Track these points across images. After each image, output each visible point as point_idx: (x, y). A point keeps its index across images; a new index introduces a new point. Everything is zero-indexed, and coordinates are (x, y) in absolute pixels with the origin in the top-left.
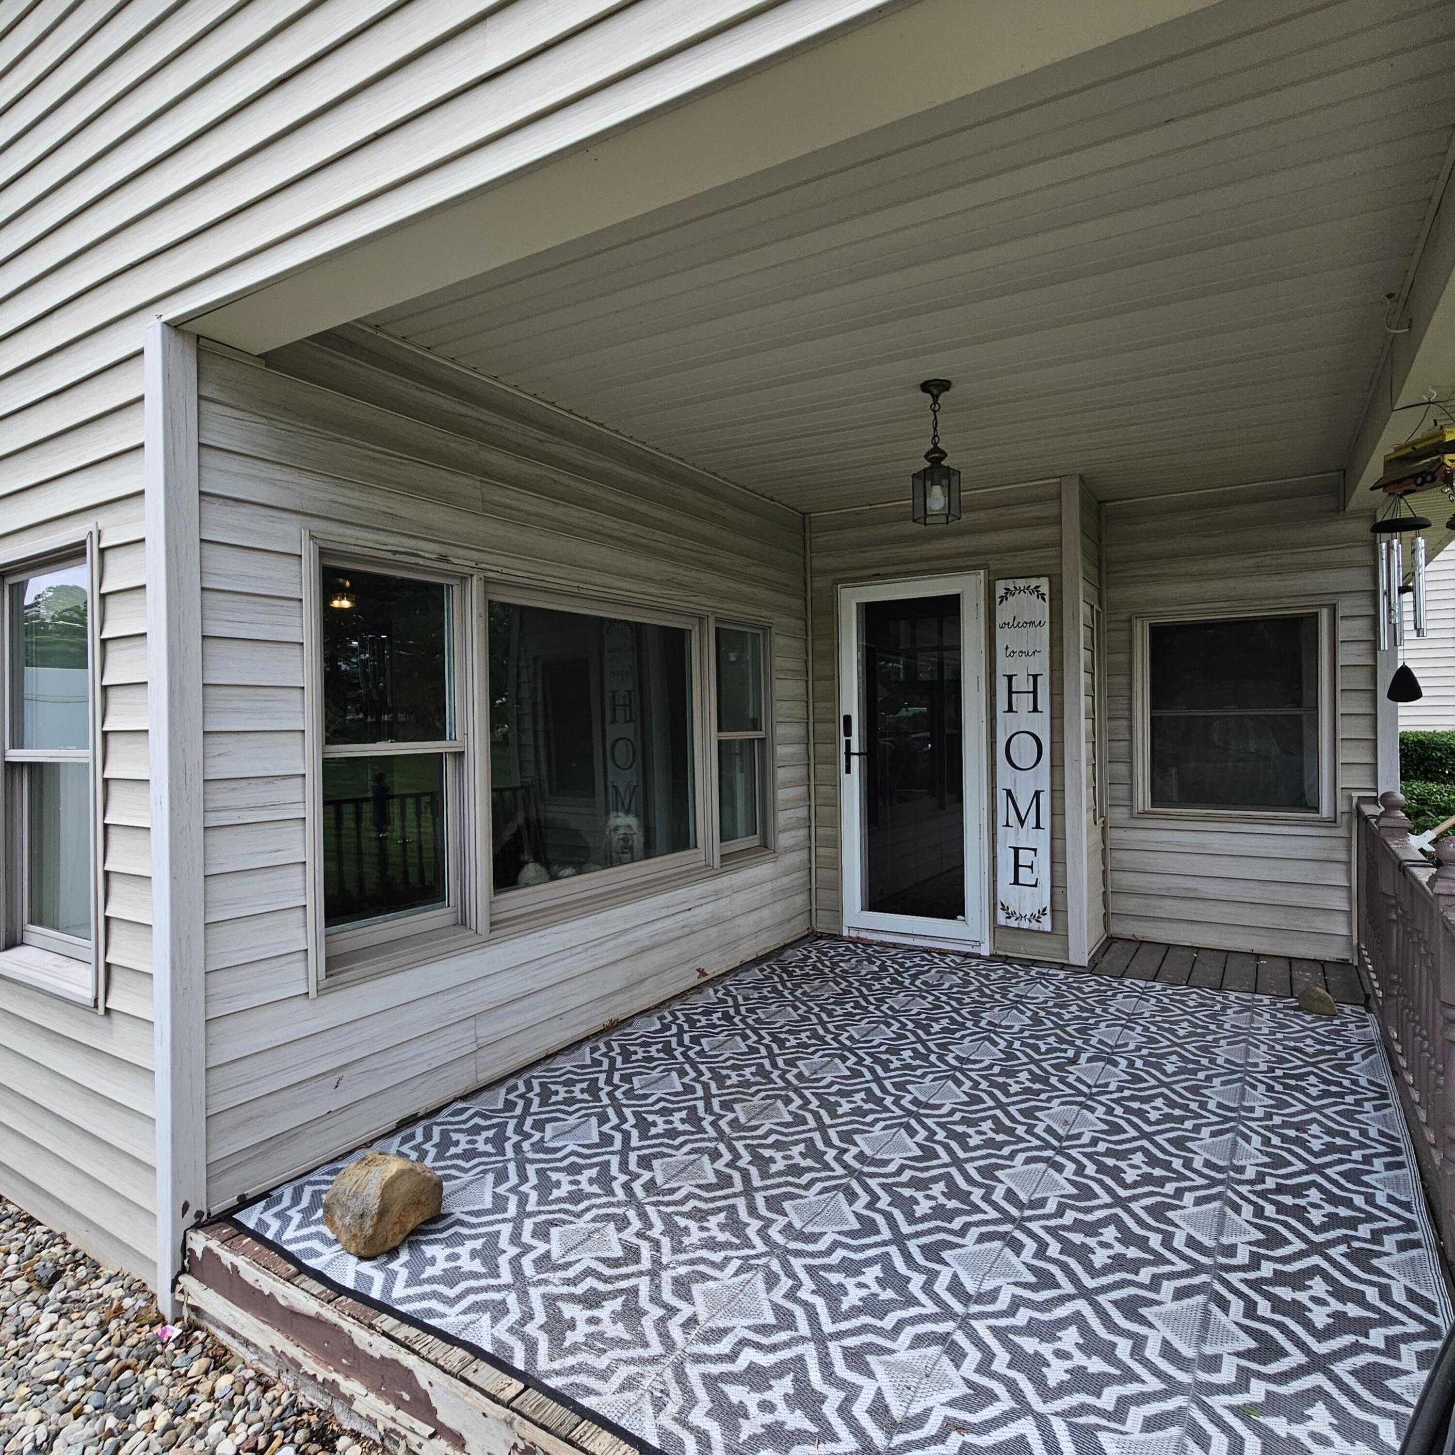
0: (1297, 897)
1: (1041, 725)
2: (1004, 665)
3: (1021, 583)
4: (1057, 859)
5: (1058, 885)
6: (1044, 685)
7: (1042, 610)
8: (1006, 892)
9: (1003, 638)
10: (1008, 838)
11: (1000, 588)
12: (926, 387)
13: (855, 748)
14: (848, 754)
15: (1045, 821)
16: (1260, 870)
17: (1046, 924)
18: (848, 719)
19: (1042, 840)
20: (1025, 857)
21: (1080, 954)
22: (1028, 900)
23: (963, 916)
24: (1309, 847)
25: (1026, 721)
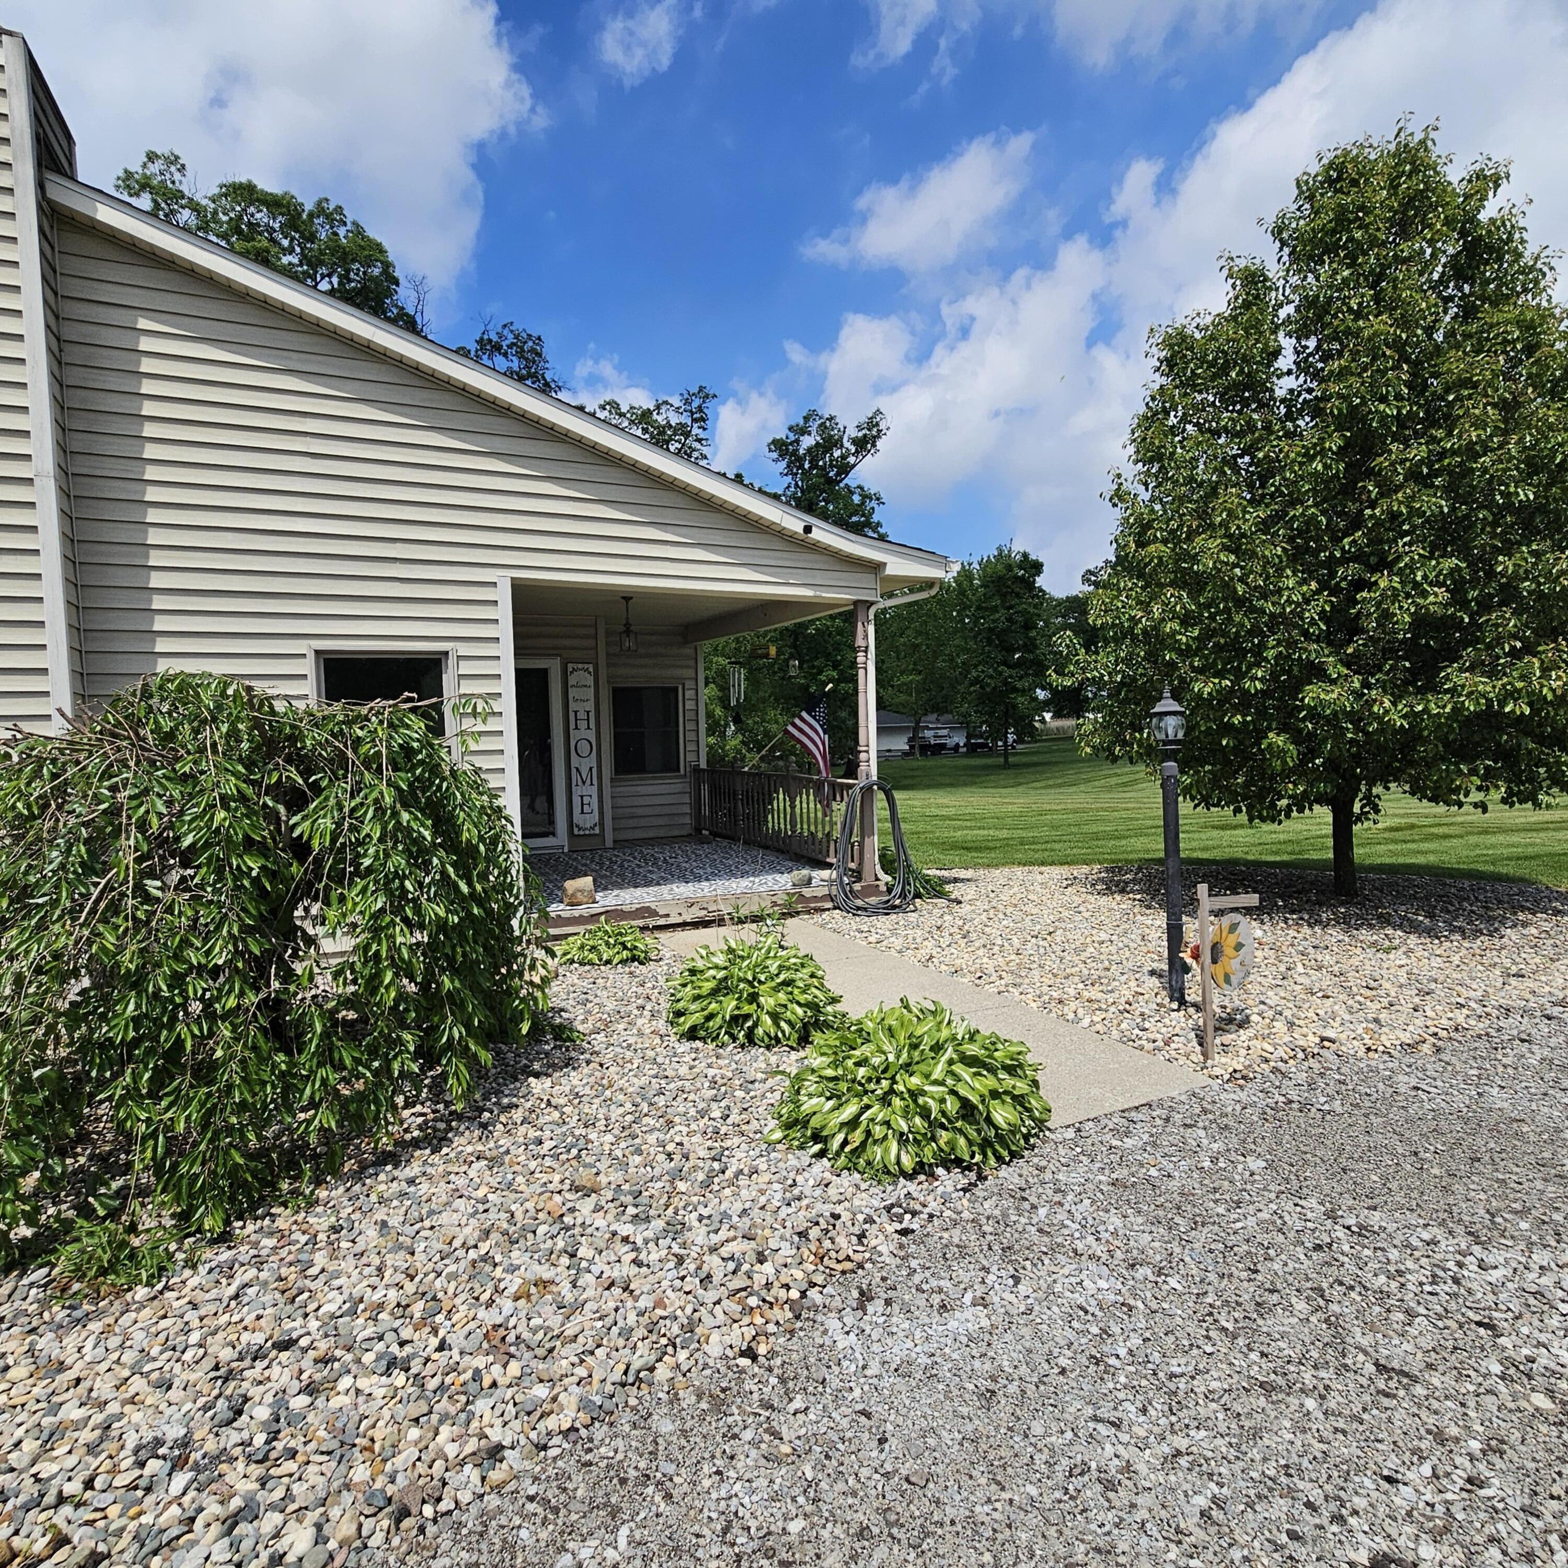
0: (675, 810)
1: (591, 735)
2: (573, 706)
3: (580, 666)
4: (601, 800)
5: (601, 813)
6: (592, 715)
7: (590, 680)
8: (577, 817)
9: (572, 693)
10: (577, 792)
11: (570, 667)
12: (625, 598)
15: (595, 782)
17: (597, 831)
19: (594, 791)
20: (586, 800)
21: (609, 843)
22: (587, 820)
23: (554, 834)
24: (678, 788)
25: (584, 734)
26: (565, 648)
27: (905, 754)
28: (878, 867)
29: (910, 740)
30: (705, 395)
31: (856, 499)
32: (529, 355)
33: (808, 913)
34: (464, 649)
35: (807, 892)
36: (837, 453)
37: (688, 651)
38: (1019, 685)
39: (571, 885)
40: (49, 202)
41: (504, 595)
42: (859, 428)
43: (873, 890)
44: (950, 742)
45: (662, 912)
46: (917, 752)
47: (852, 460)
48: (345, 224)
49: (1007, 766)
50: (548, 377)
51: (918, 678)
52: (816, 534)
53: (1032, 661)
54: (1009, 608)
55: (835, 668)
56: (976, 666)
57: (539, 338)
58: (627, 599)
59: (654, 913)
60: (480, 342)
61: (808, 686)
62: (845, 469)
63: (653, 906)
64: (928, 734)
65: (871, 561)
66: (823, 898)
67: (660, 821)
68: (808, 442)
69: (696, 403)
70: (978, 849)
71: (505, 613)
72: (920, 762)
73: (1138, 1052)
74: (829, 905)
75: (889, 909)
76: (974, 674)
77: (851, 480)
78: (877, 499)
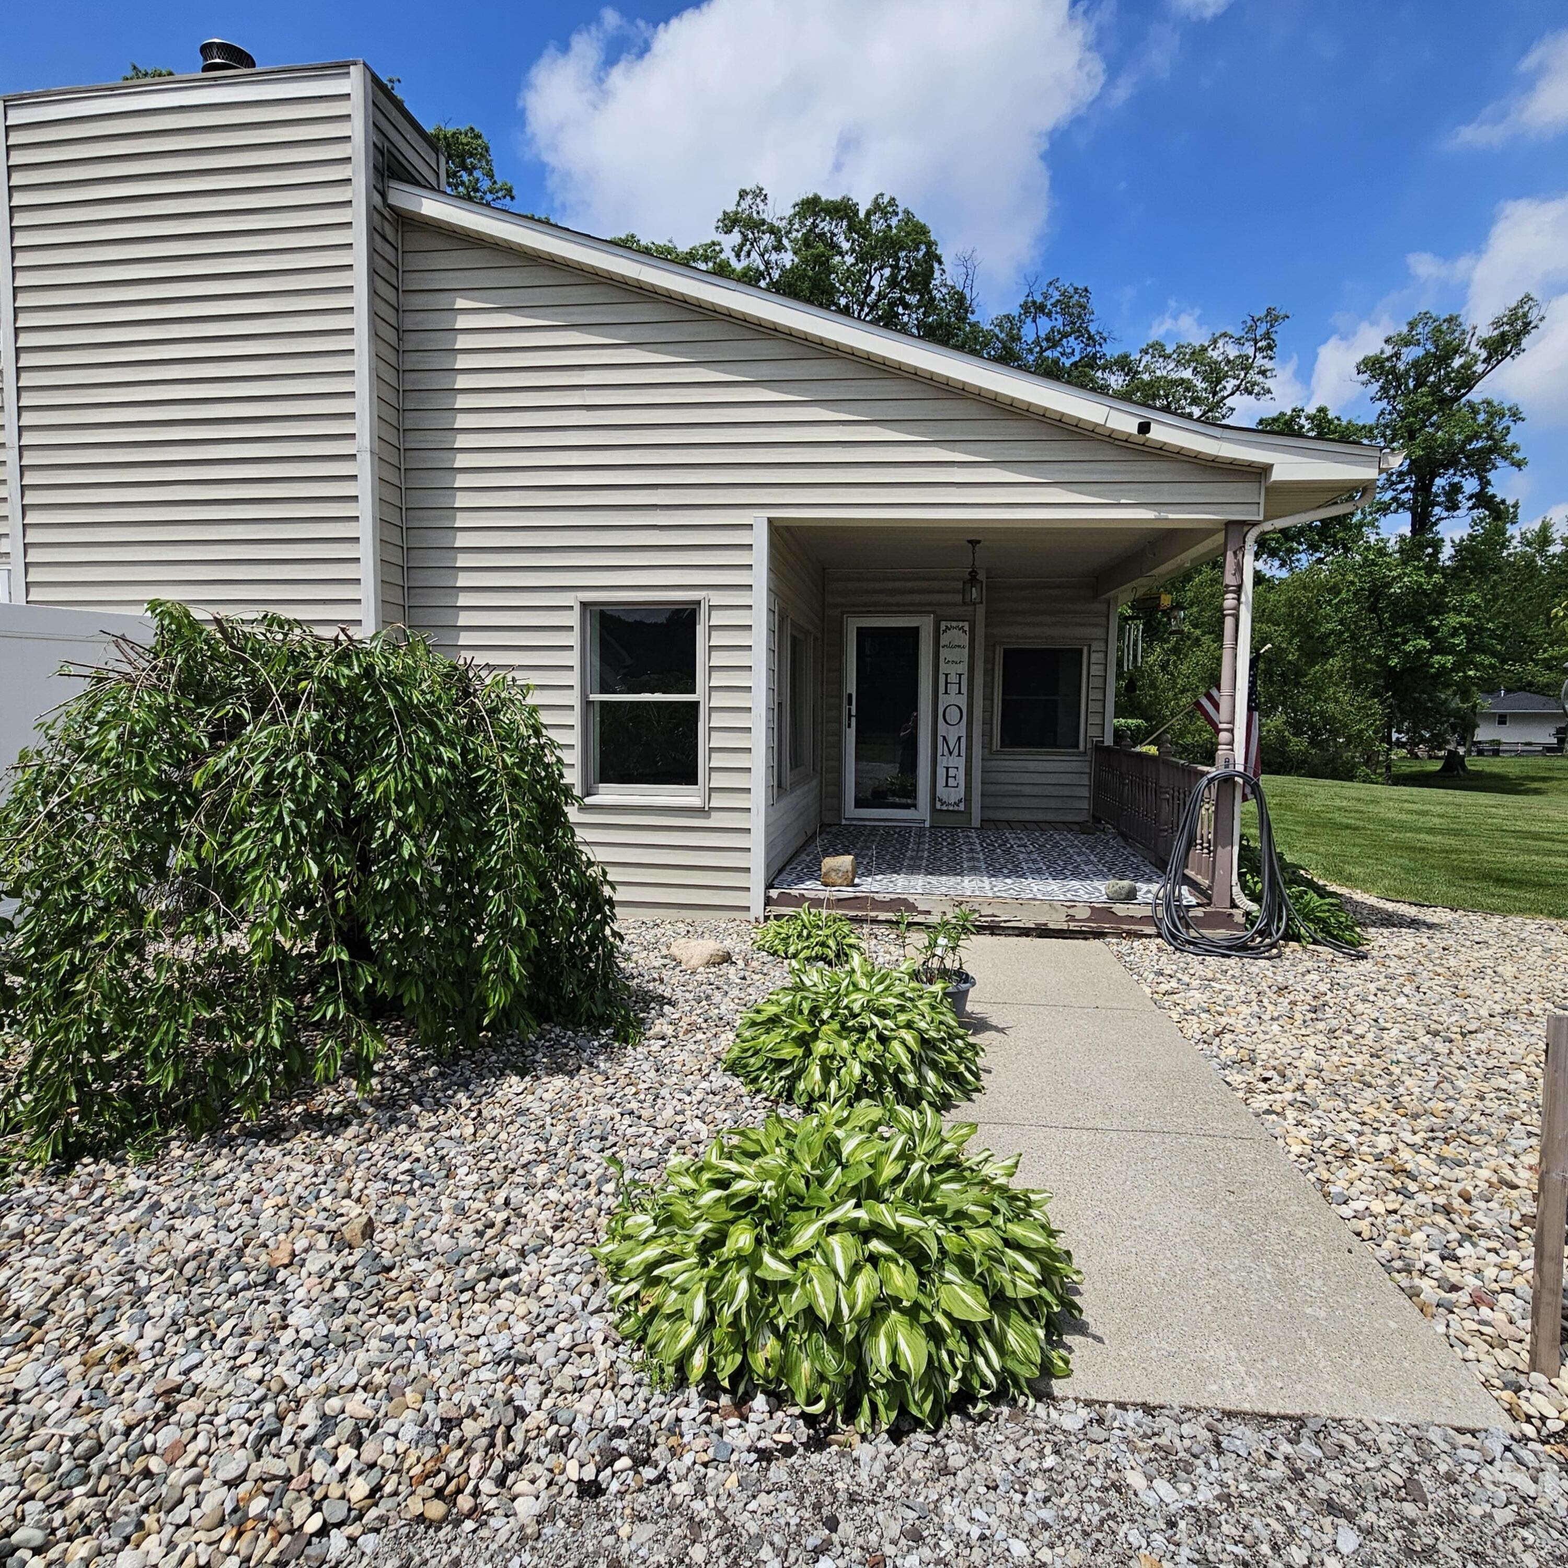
0: (1066, 791)
1: (962, 701)
2: (943, 668)
3: (954, 624)
4: (968, 773)
5: (968, 787)
6: (964, 679)
7: (965, 639)
8: (941, 790)
9: (944, 653)
10: (942, 762)
11: (943, 625)
12: (970, 542)
13: (854, 712)
14: (850, 716)
15: (963, 753)
16: (1052, 779)
17: (962, 807)
18: (850, 696)
19: (961, 763)
20: (952, 772)
21: (976, 822)
22: (953, 795)
23: (915, 806)
24: (1074, 766)
25: (955, 699)
26: (939, 604)
28: (1236, 889)
30: (1272, 317)
32: (1075, 311)
33: (1119, 935)
34: (717, 598)
35: (1121, 909)
36: (1457, 362)
37: (1097, 606)
39: (829, 862)
40: (392, 208)
41: (760, 538)
42: (1497, 324)
43: (1226, 920)
45: (921, 908)
47: (1479, 368)
48: (897, 214)
50: (1092, 329)
52: (1157, 433)
55: (1428, 636)
57: (1086, 290)
58: (974, 543)
59: (911, 908)
60: (1025, 307)
61: (1387, 658)
62: (1468, 380)
63: (911, 899)
65: (1250, 465)
66: (1144, 920)
67: (1053, 804)
68: (1411, 354)
69: (1262, 329)
70: (1519, 884)
71: (760, 557)
73: (1403, 1300)
74: (1152, 930)
75: (1241, 948)
77: (1476, 395)
78: (1514, 415)
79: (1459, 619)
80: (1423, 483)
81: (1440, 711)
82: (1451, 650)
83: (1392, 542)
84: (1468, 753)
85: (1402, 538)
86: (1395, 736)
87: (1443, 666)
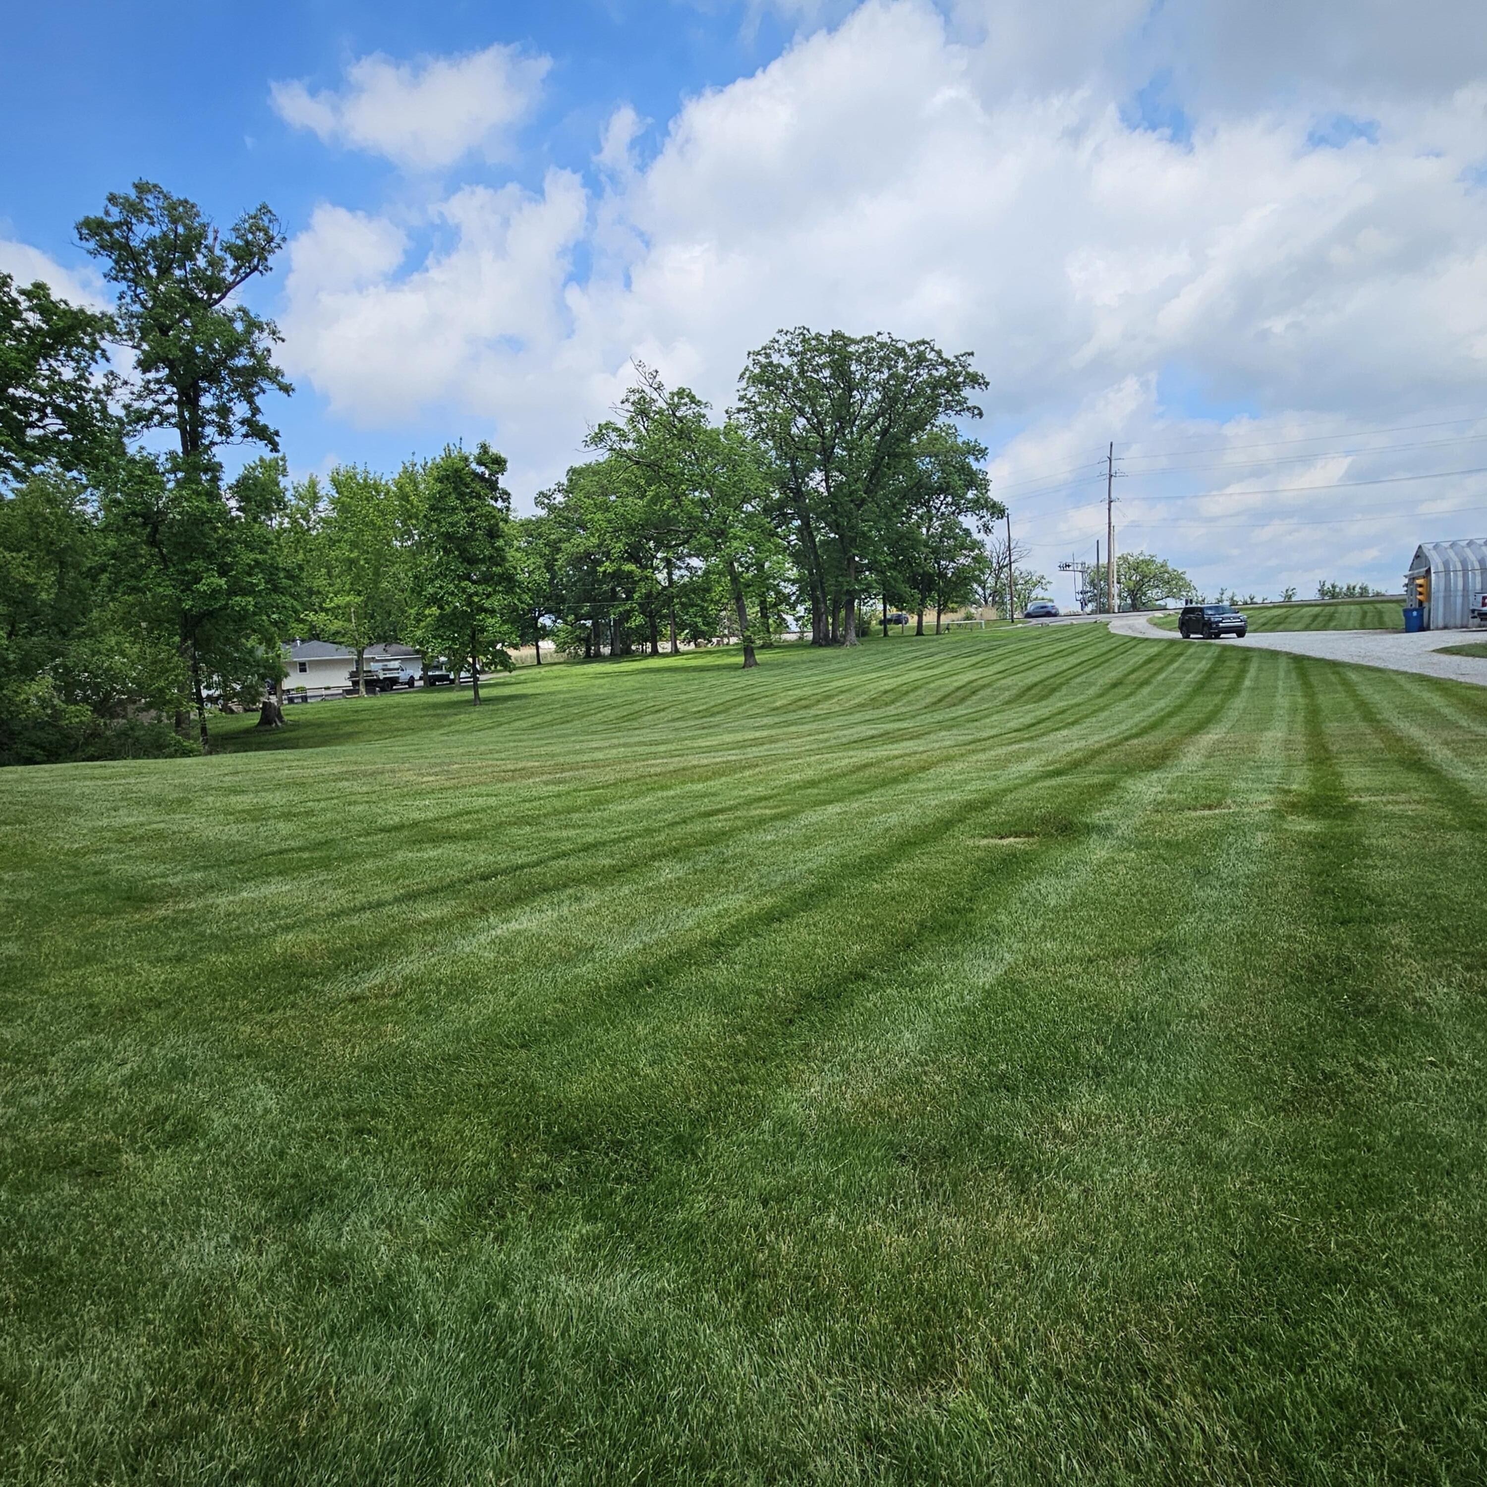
27: (348, 692)
29: (353, 675)
31: (239, 326)
38: (487, 604)
42: (238, 231)
44: (403, 676)
46: (362, 688)
47: (229, 276)
49: (477, 700)
51: (358, 599)
53: (500, 576)
54: (468, 511)
55: (222, 574)
56: (432, 581)
62: (218, 286)
64: (374, 666)
72: (365, 700)
76: (431, 590)
77: (229, 303)
78: (274, 333)
79: (252, 556)
80: (187, 395)
81: (247, 663)
82: (249, 590)
83: (162, 458)
84: (280, 701)
85: (172, 456)
86: (205, 693)
87: (244, 609)
